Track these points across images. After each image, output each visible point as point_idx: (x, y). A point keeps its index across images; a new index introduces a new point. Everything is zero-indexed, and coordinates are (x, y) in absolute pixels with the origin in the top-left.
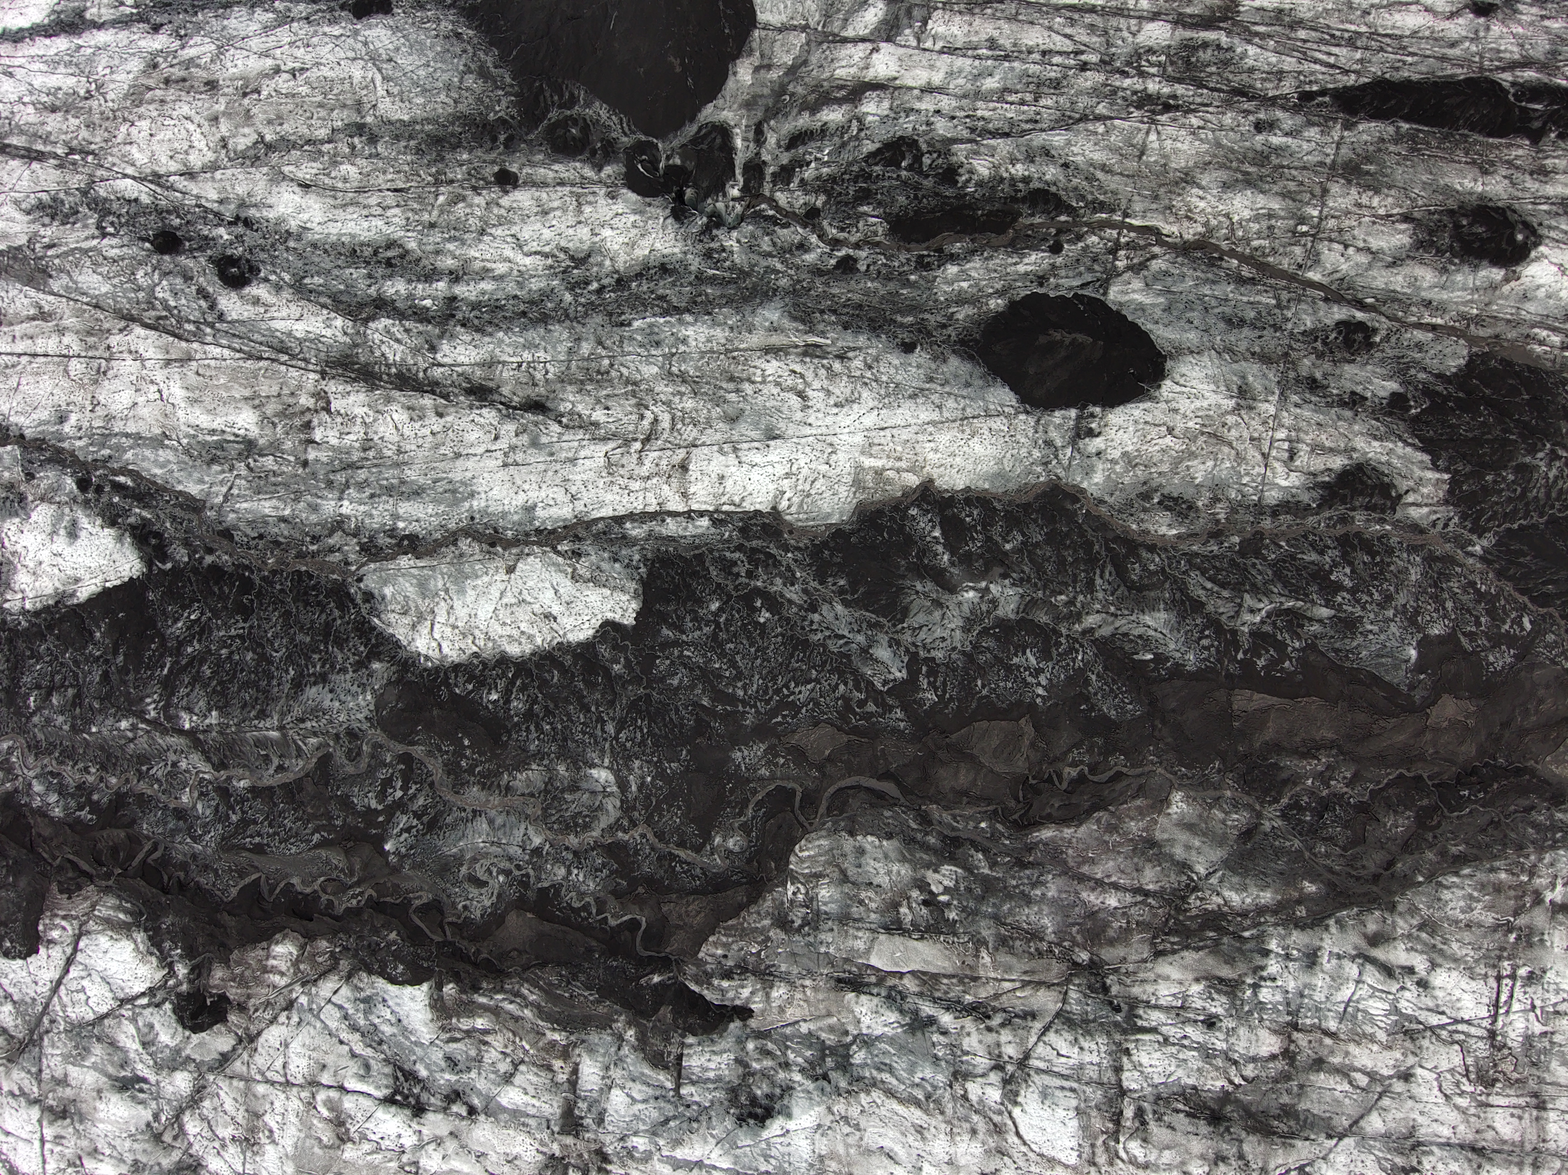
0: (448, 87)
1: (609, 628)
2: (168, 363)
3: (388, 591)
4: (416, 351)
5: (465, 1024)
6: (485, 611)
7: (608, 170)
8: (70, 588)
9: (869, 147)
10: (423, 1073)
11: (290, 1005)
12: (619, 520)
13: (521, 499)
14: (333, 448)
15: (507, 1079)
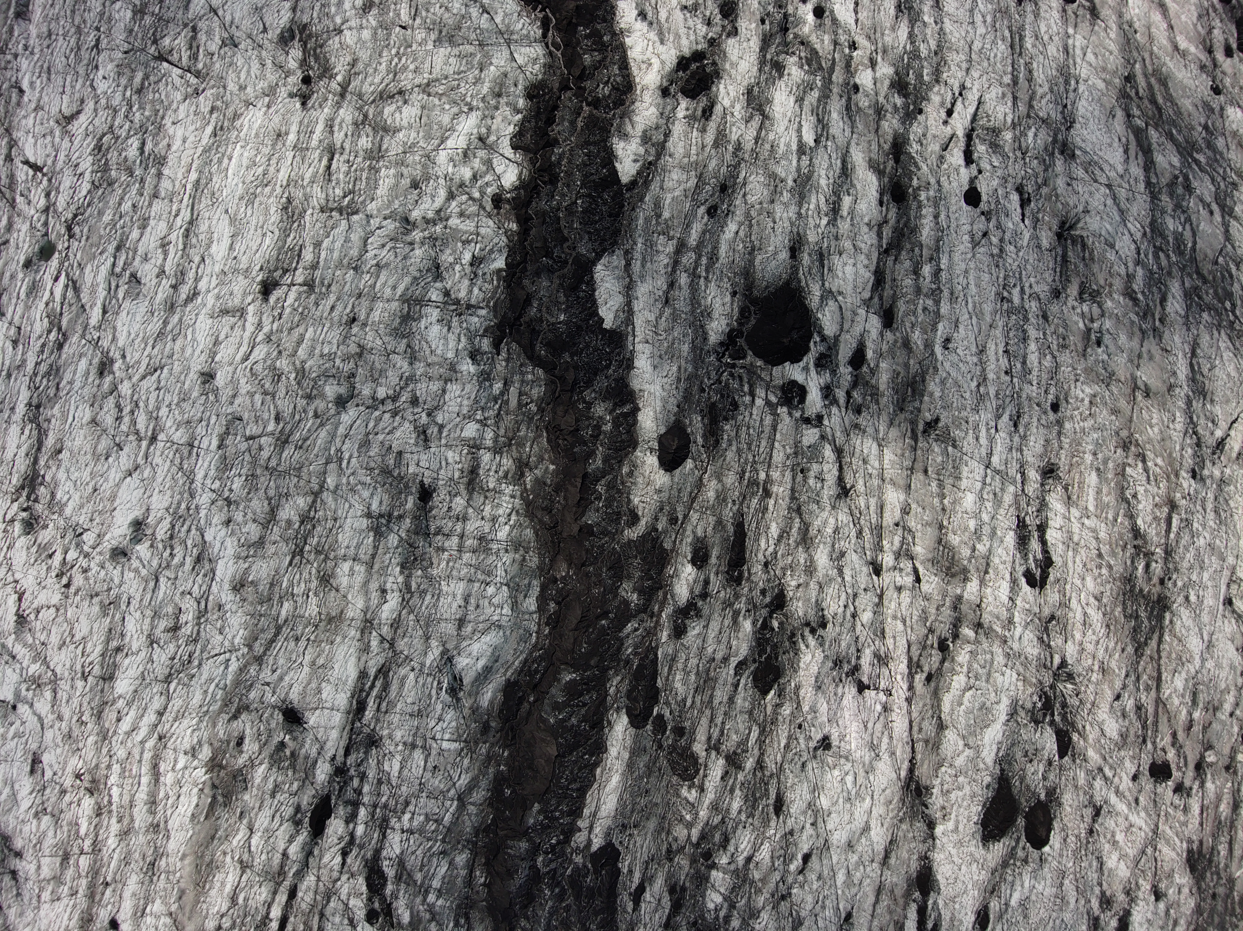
0: (764, 277)
1: (602, 320)
2: (685, 190)
3: (615, 257)
4: (685, 266)
5: (495, 278)
6: (608, 285)
7: (735, 323)
8: (618, 160)
9: (737, 397)
10: (482, 266)
11: (499, 228)
13: (640, 296)
14: (657, 241)
15: (481, 289)
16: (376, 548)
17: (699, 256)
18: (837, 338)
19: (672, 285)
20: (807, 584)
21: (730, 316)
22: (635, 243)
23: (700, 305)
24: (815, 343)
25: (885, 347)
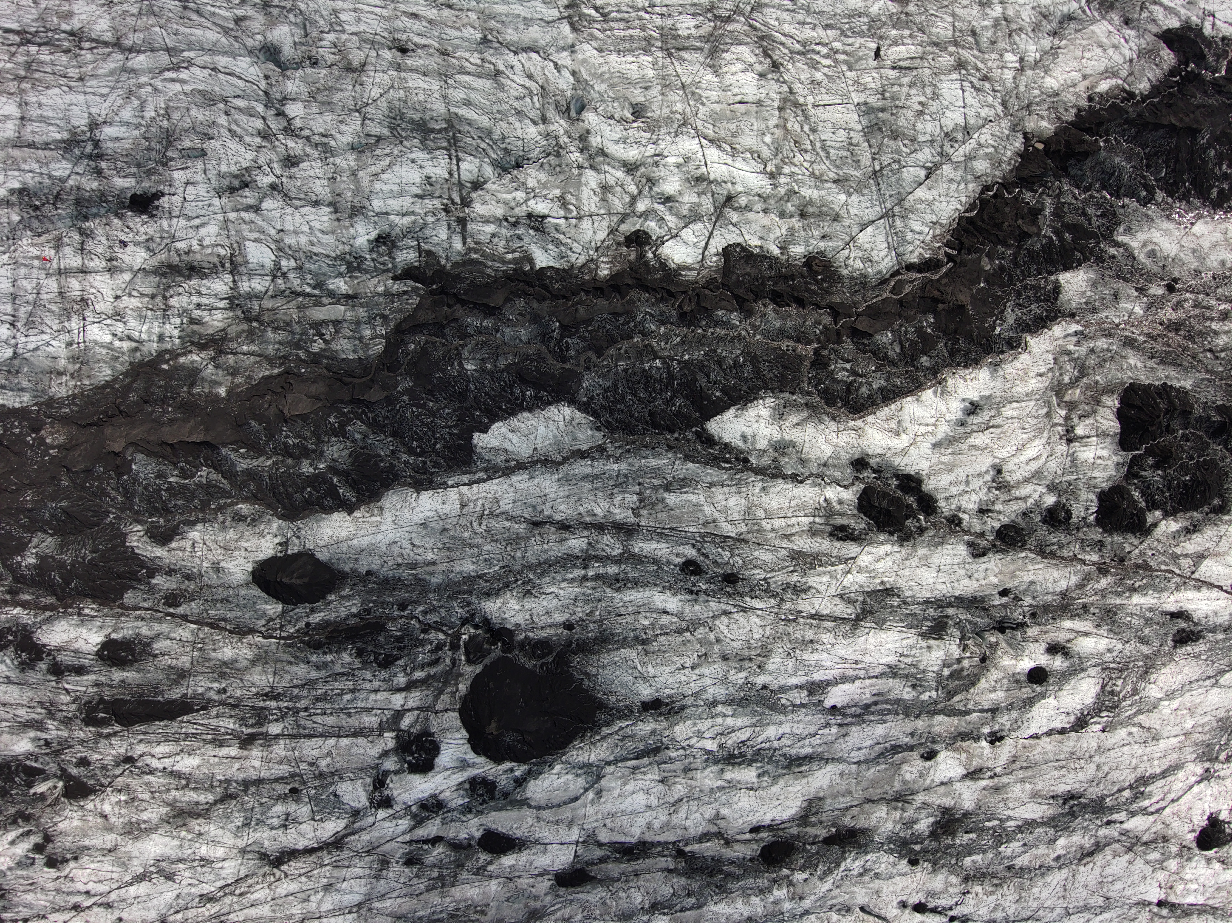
0: (604, 667)
1: (485, 430)
2: (714, 521)
3: (590, 432)
4: (597, 542)
5: (517, 255)
6: (542, 429)
7: (522, 637)
8: (740, 412)
9: (401, 662)
10: (531, 232)
11: (597, 249)
12: (489, 478)
13: (536, 481)
14: (627, 492)
15: (493, 235)
16: (46, 146)
17: (617, 561)
18: (525, 803)
19: (564, 526)
20: (110, 829)
21: (533, 626)
22: (618, 460)
23: (541, 576)
24: (512, 770)
25: (523, 883)
